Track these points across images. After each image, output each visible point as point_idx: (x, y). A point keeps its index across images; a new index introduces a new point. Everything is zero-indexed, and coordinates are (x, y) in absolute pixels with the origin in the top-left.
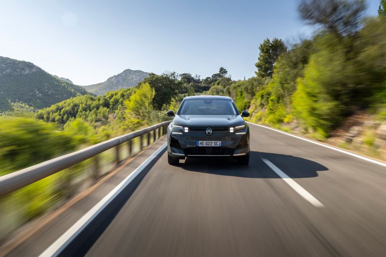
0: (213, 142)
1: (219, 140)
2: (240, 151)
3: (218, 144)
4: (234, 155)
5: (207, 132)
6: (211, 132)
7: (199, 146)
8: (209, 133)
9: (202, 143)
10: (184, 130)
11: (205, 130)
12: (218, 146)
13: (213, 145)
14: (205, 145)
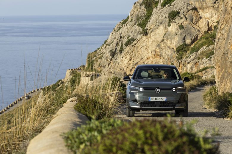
0: (161, 98)
1: (165, 97)
2: (180, 104)
3: (164, 99)
4: (175, 107)
5: (156, 90)
6: (159, 91)
7: (151, 100)
8: (158, 91)
9: (153, 99)
10: (140, 89)
11: (155, 89)
12: (164, 101)
13: (161, 100)
14: (155, 100)
